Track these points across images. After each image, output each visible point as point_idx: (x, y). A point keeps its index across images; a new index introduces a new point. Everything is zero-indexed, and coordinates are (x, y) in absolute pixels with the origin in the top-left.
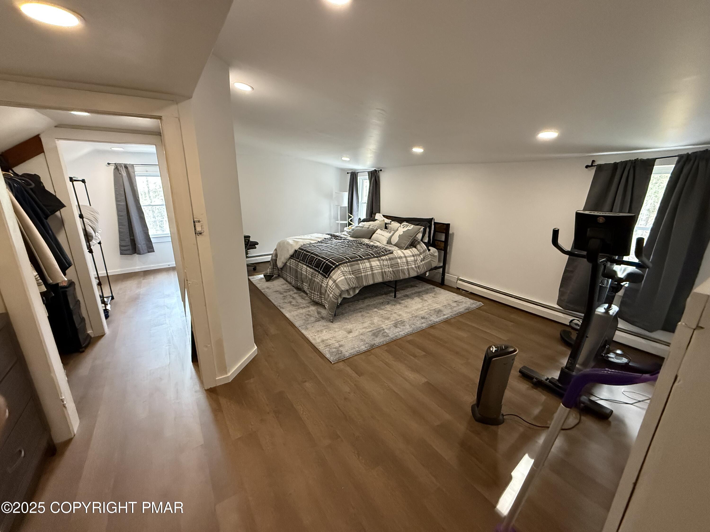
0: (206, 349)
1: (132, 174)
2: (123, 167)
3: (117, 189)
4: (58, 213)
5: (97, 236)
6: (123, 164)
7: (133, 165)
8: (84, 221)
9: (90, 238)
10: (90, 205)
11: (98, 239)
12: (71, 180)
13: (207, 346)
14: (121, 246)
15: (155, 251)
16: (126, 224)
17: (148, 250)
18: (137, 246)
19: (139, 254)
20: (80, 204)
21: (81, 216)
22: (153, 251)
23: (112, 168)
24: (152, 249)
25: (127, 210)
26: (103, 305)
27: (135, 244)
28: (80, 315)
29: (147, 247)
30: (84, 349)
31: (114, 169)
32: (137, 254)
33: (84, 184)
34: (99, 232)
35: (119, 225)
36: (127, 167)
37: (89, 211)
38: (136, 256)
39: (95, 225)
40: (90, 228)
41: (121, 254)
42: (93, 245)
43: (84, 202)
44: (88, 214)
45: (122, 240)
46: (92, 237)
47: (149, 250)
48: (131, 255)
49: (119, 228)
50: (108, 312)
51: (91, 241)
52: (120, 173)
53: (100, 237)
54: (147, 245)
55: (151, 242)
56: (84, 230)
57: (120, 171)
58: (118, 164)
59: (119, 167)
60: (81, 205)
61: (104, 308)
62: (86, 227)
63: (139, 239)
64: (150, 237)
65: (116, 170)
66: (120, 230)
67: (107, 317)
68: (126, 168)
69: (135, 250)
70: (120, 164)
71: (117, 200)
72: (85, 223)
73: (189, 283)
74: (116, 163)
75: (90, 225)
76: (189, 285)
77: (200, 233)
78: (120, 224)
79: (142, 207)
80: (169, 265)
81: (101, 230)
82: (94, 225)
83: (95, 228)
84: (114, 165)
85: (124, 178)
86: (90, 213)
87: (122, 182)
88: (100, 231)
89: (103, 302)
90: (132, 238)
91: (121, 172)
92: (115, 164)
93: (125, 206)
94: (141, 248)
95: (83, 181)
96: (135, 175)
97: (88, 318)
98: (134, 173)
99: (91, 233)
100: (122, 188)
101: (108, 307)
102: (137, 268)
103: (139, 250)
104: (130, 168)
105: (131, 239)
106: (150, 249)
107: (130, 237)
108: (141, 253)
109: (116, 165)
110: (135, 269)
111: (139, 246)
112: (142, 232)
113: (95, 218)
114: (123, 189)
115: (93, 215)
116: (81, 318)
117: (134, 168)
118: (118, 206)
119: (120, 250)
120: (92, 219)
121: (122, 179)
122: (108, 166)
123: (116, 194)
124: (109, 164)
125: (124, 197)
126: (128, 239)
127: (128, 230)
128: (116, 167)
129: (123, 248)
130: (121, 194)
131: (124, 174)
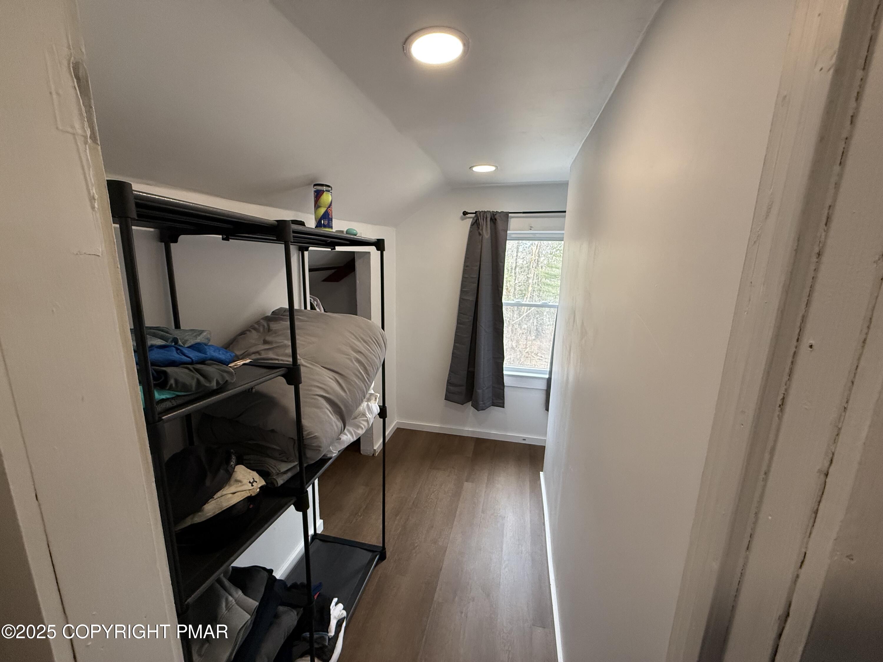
1: (501, 232)
2: (489, 219)
3: (467, 266)
6: (489, 212)
7: (506, 215)
15: (506, 405)
16: (468, 340)
17: (493, 400)
18: (477, 389)
19: (477, 407)
22: (501, 404)
23: (468, 222)
24: (501, 401)
25: (475, 313)
27: (474, 384)
29: (493, 395)
31: (472, 225)
32: (472, 406)
35: (455, 342)
36: (496, 219)
41: (447, 398)
45: (452, 372)
47: (495, 401)
49: (455, 347)
52: (481, 232)
54: (493, 391)
57: (481, 228)
58: (481, 212)
59: (481, 221)
63: (482, 375)
64: (505, 372)
65: (475, 225)
66: (456, 352)
68: (493, 222)
69: (471, 397)
70: (485, 212)
71: (463, 292)
74: (478, 211)
78: (458, 339)
80: (524, 440)
84: (474, 215)
85: (485, 241)
87: (479, 250)
90: (470, 370)
91: (482, 230)
92: (476, 213)
94: (481, 394)
98: (506, 232)
100: (476, 266)
102: (467, 429)
103: (478, 399)
104: (499, 222)
105: (468, 372)
106: (498, 399)
107: (468, 368)
108: (480, 406)
109: (477, 216)
112: (491, 361)
114: (477, 268)
117: (508, 221)
118: (462, 301)
119: (448, 390)
121: (480, 247)
122: (462, 219)
123: (463, 277)
124: (465, 213)
125: (476, 285)
126: (464, 373)
127: (468, 353)
128: (476, 220)
129: (451, 388)
130: (472, 278)
131: (487, 234)
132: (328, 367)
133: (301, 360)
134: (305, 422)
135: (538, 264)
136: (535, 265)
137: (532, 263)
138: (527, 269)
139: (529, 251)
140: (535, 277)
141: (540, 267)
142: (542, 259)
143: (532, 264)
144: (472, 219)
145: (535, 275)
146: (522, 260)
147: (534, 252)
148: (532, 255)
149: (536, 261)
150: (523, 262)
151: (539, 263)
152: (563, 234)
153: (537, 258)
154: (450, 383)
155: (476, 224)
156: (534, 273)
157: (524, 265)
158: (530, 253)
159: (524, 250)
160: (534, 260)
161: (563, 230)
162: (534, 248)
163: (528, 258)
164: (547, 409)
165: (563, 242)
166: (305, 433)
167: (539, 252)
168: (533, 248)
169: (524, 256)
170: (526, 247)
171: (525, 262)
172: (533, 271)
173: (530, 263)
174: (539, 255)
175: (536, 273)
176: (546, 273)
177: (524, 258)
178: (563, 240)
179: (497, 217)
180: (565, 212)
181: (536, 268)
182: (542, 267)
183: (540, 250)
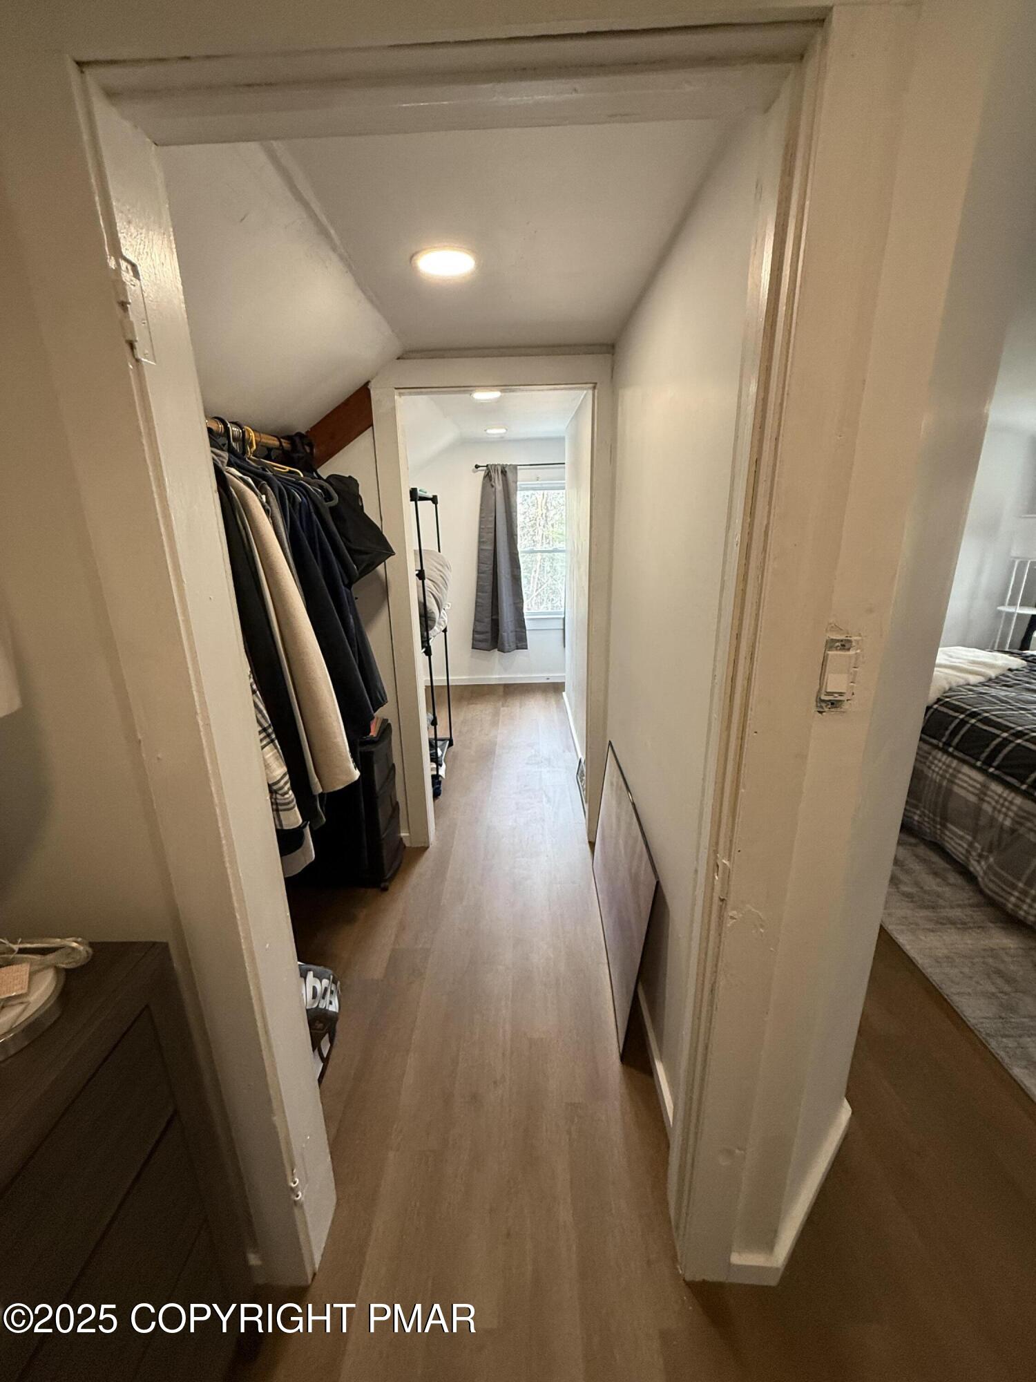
0: (724, 1162)
1: (511, 484)
2: (500, 472)
3: (483, 517)
4: (380, 568)
5: (442, 618)
6: (499, 465)
7: (515, 467)
8: (425, 585)
9: (429, 622)
10: (439, 551)
11: (443, 623)
12: (414, 495)
13: (730, 1153)
14: (475, 632)
15: (528, 647)
16: (489, 588)
17: (517, 643)
18: (501, 635)
19: (502, 650)
20: (422, 548)
21: (421, 575)
22: (524, 647)
23: (481, 474)
24: (524, 644)
25: (494, 561)
26: (434, 765)
27: (498, 630)
28: (392, 797)
29: (516, 638)
30: (387, 884)
31: (485, 477)
32: (498, 650)
33: (434, 505)
34: (447, 608)
35: (478, 591)
36: (506, 472)
37: (436, 564)
38: (496, 652)
39: (442, 595)
40: (433, 600)
41: (473, 648)
42: (434, 637)
43: (429, 544)
44: (432, 570)
45: (478, 621)
46: (434, 621)
47: (518, 645)
48: (489, 650)
49: (477, 597)
50: (440, 783)
51: (432, 629)
52: (493, 484)
53: (446, 619)
54: (516, 635)
55: (525, 627)
56: (422, 605)
57: (493, 480)
58: (491, 465)
59: (492, 473)
60: (425, 550)
61: (435, 773)
62: (427, 598)
63: (505, 621)
64: (525, 617)
65: (487, 478)
66: (479, 600)
67: (436, 794)
68: (504, 474)
69: (497, 642)
70: (495, 465)
71: (481, 542)
72: (426, 588)
73: (732, 918)
74: (488, 463)
75: (435, 594)
76: (730, 923)
77: (834, 704)
78: (479, 588)
79: (520, 555)
80: (548, 679)
81: (450, 604)
82: (440, 595)
83: (441, 601)
84: (485, 468)
85: (497, 494)
86: (436, 568)
87: (493, 502)
88: (449, 606)
89: (435, 759)
90: (494, 617)
91: (495, 483)
92: (487, 466)
93: (492, 552)
94: (506, 639)
95: (434, 500)
96: (516, 487)
97: (405, 806)
98: (516, 483)
99: (433, 612)
100: (492, 516)
101: (442, 772)
102: (494, 677)
103: (503, 644)
104: (509, 475)
105: (492, 620)
106: (521, 642)
107: (492, 616)
108: (506, 650)
109: (488, 469)
110: (490, 679)
111: (505, 634)
112: (512, 607)
113: (443, 579)
114: (493, 519)
115: (441, 571)
116: (394, 803)
117: (517, 473)
118: (480, 551)
119: (474, 639)
120: (439, 581)
121: (494, 498)
122: (474, 472)
123: (480, 528)
124: (477, 467)
125: (493, 534)
126: (488, 620)
127: (491, 601)
128: (488, 473)
129: (476, 636)
130: (488, 528)
131: (499, 487)
132: (431, 579)
133: (424, 568)
134: (428, 604)
135: (546, 520)
136: (542, 522)
137: (538, 519)
138: (531, 530)
139: (532, 502)
140: (544, 541)
141: (550, 526)
142: (551, 514)
143: (538, 521)
144: (484, 472)
145: (544, 538)
146: (523, 517)
147: (539, 503)
148: (537, 508)
149: (544, 516)
150: (525, 518)
151: (548, 519)
152: (564, 483)
153: (544, 511)
154: (476, 632)
155: (488, 476)
156: (543, 535)
157: (527, 524)
158: (533, 505)
159: (525, 500)
160: (540, 515)
161: (564, 480)
162: (540, 498)
163: (531, 513)
164: (564, 646)
165: (564, 491)
166: (428, 610)
167: (546, 503)
168: (538, 497)
169: (526, 510)
170: (528, 496)
171: (528, 520)
172: (541, 533)
173: (536, 520)
174: (547, 507)
175: (544, 534)
176: (559, 534)
177: (525, 512)
178: (564, 489)
179: (507, 469)
180: (564, 464)
181: (544, 527)
182: (553, 525)
183: (548, 500)
